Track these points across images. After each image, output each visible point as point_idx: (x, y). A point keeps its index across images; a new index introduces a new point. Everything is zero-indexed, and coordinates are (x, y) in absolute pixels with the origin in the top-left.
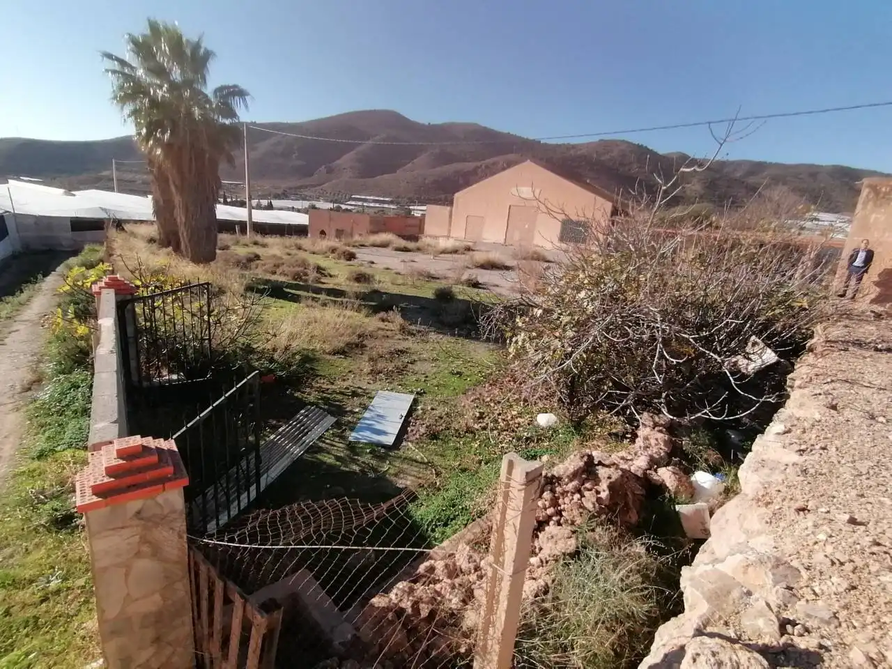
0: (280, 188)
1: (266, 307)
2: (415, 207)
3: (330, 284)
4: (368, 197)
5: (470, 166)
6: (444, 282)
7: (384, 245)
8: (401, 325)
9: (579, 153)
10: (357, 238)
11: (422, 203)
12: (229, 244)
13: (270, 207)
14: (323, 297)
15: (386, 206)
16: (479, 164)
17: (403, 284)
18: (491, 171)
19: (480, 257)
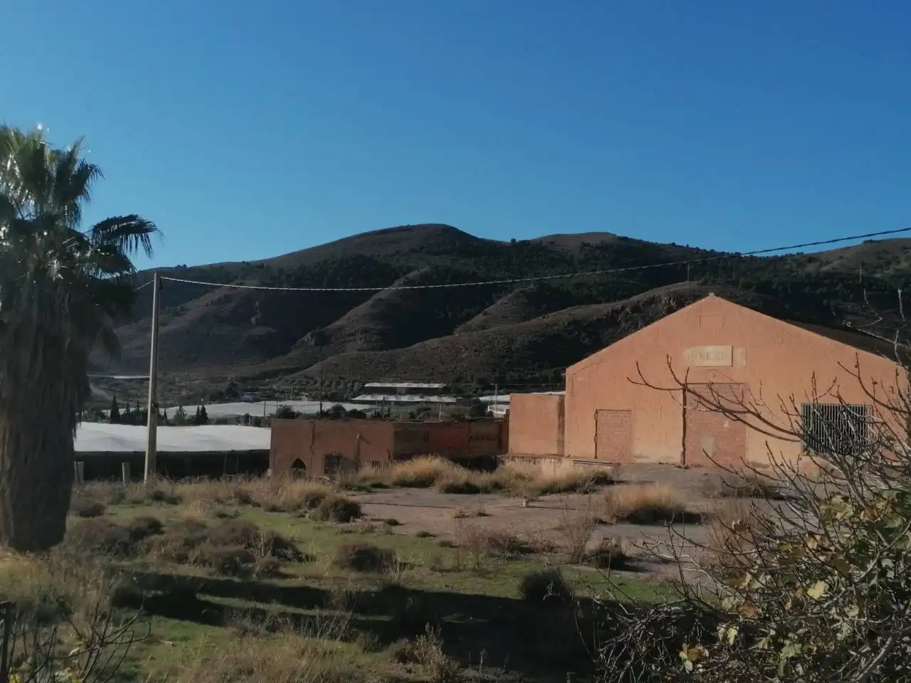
0: (225, 379)
1: (152, 640)
2: (494, 398)
3: (297, 575)
4: (398, 385)
5: (605, 308)
6: (546, 558)
7: (424, 482)
8: (441, 668)
9: (825, 269)
10: (368, 471)
11: (508, 388)
12: (104, 503)
13: (201, 419)
14: (275, 607)
15: (434, 399)
16: (618, 305)
17: (457, 569)
18: (644, 316)
19: (626, 496)
